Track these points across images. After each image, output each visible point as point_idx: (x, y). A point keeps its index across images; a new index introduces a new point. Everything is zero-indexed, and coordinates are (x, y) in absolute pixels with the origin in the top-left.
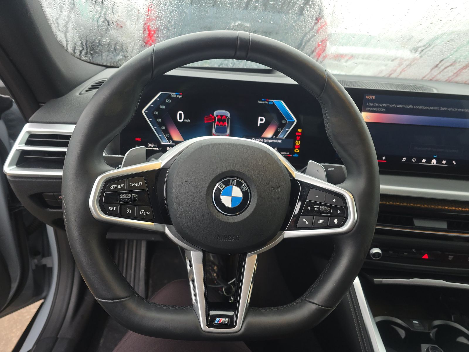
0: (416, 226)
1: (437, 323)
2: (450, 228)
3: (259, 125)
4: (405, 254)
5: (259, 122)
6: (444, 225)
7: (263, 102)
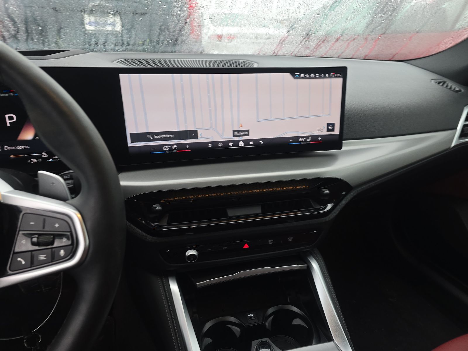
0: (230, 217)
1: (270, 311)
2: (265, 211)
3: (8, 125)
4: (224, 248)
5: (8, 121)
6: (258, 210)
7: (7, 95)
